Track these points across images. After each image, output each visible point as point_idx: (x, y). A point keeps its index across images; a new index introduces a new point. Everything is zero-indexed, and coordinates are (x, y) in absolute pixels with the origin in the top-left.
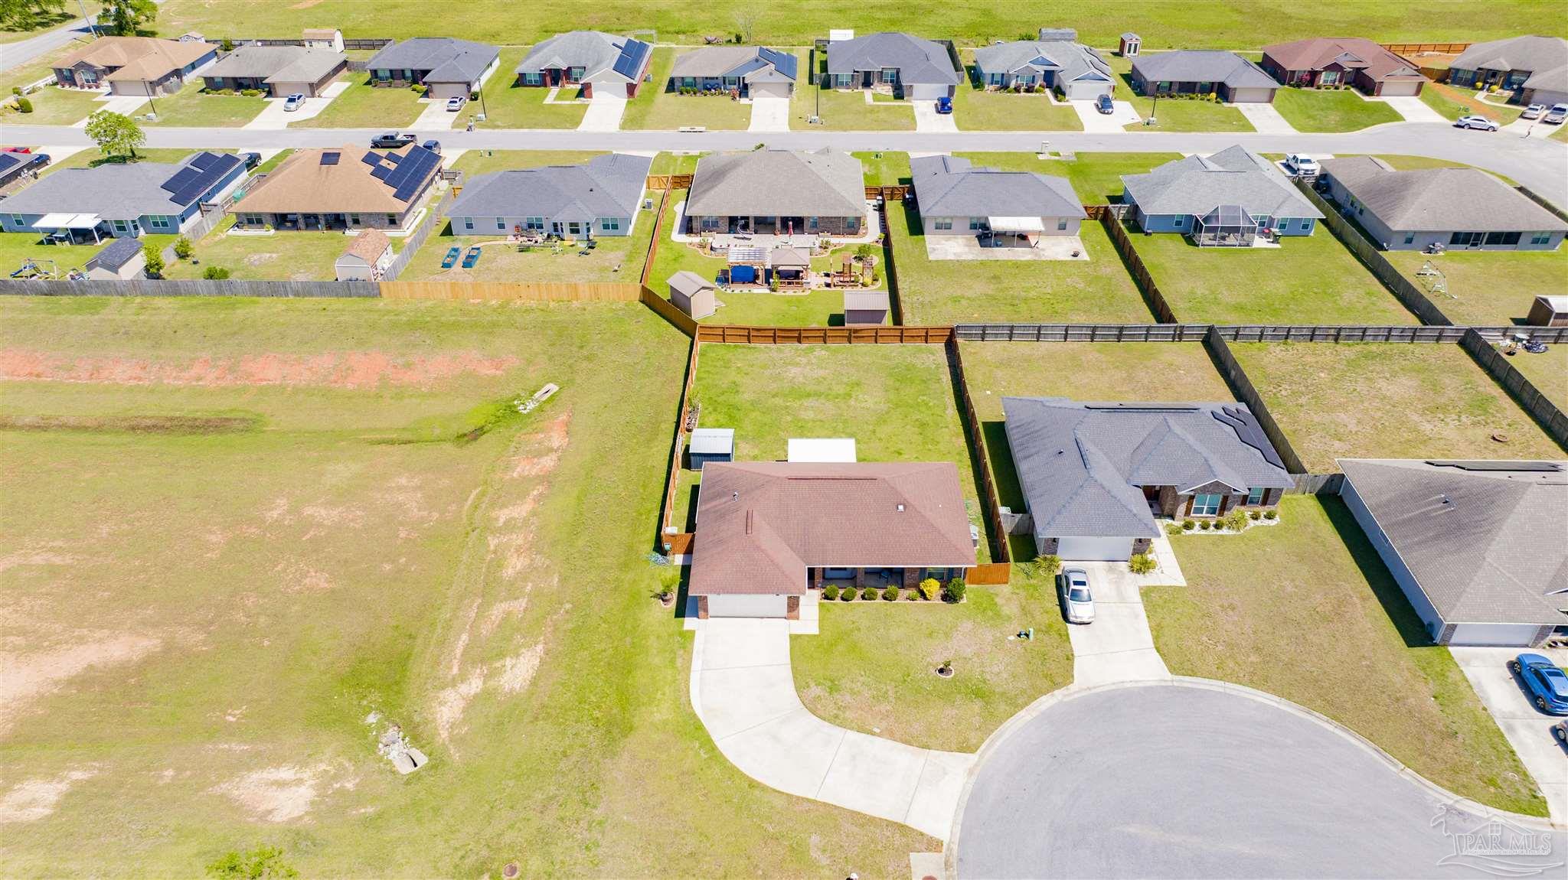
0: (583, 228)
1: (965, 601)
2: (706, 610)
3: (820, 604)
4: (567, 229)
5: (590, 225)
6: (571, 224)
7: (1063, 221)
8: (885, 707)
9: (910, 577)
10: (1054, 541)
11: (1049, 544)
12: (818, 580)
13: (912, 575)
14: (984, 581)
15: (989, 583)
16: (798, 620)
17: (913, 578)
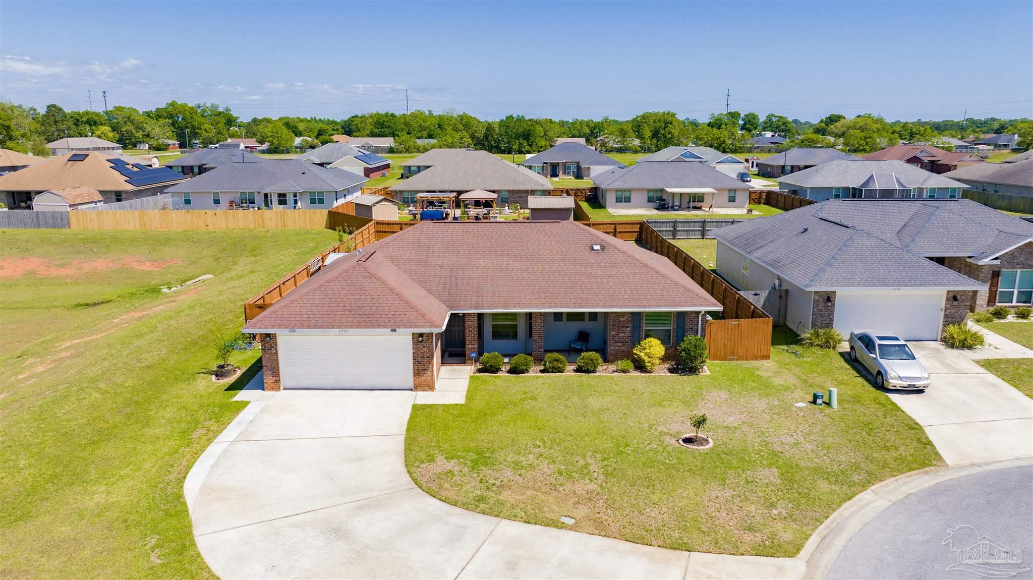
0: (290, 199)
1: (708, 373)
2: (276, 373)
3: (471, 377)
4: (275, 200)
5: (298, 198)
6: (280, 195)
7: (732, 194)
8: (582, 486)
9: (616, 339)
10: (829, 299)
11: (820, 308)
12: (470, 346)
13: (620, 335)
14: (733, 354)
15: (739, 357)
16: (432, 391)
17: (623, 334)
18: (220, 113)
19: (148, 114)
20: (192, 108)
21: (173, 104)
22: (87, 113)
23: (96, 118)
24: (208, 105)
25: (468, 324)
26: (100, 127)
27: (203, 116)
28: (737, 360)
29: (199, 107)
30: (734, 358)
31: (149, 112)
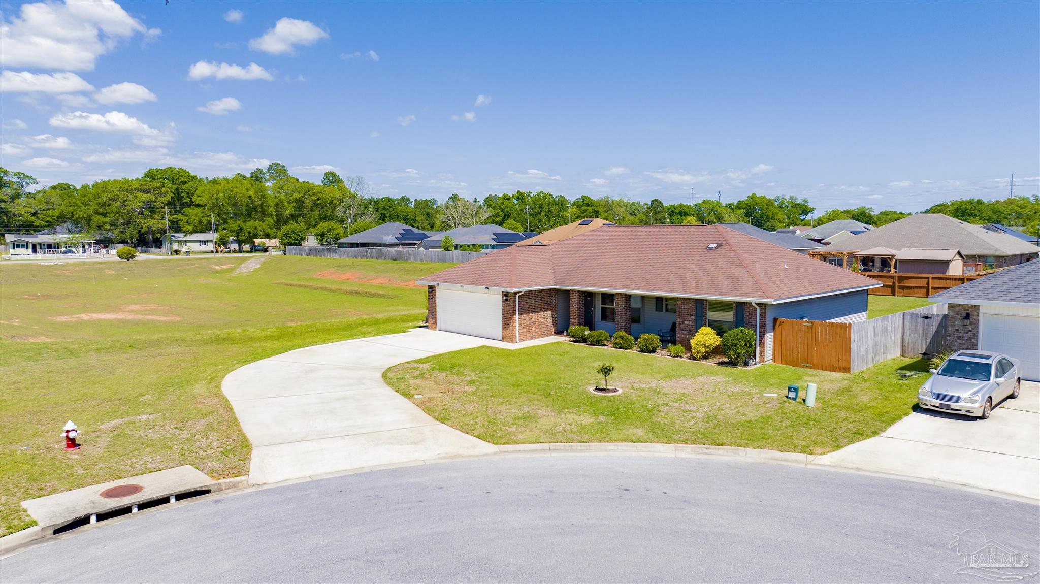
1: (751, 370)
2: (434, 316)
9: (682, 326)
10: (968, 316)
11: (957, 328)
12: (573, 321)
13: (685, 322)
14: (806, 360)
15: (814, 365)
16: (512, 343)
17: (688, 323)
18: (799, 204)
19: (730, 206)
20: (769, 200)
21: (753, 197)
22: (681, 205)
23: (686, 209)
24: (787, 198)
25: (572, 300)
26: (688, 217)
27: (781, 207)
28: (811, 368)
29: (779, 199)
30: (808, 365)
31: (730, 204)
